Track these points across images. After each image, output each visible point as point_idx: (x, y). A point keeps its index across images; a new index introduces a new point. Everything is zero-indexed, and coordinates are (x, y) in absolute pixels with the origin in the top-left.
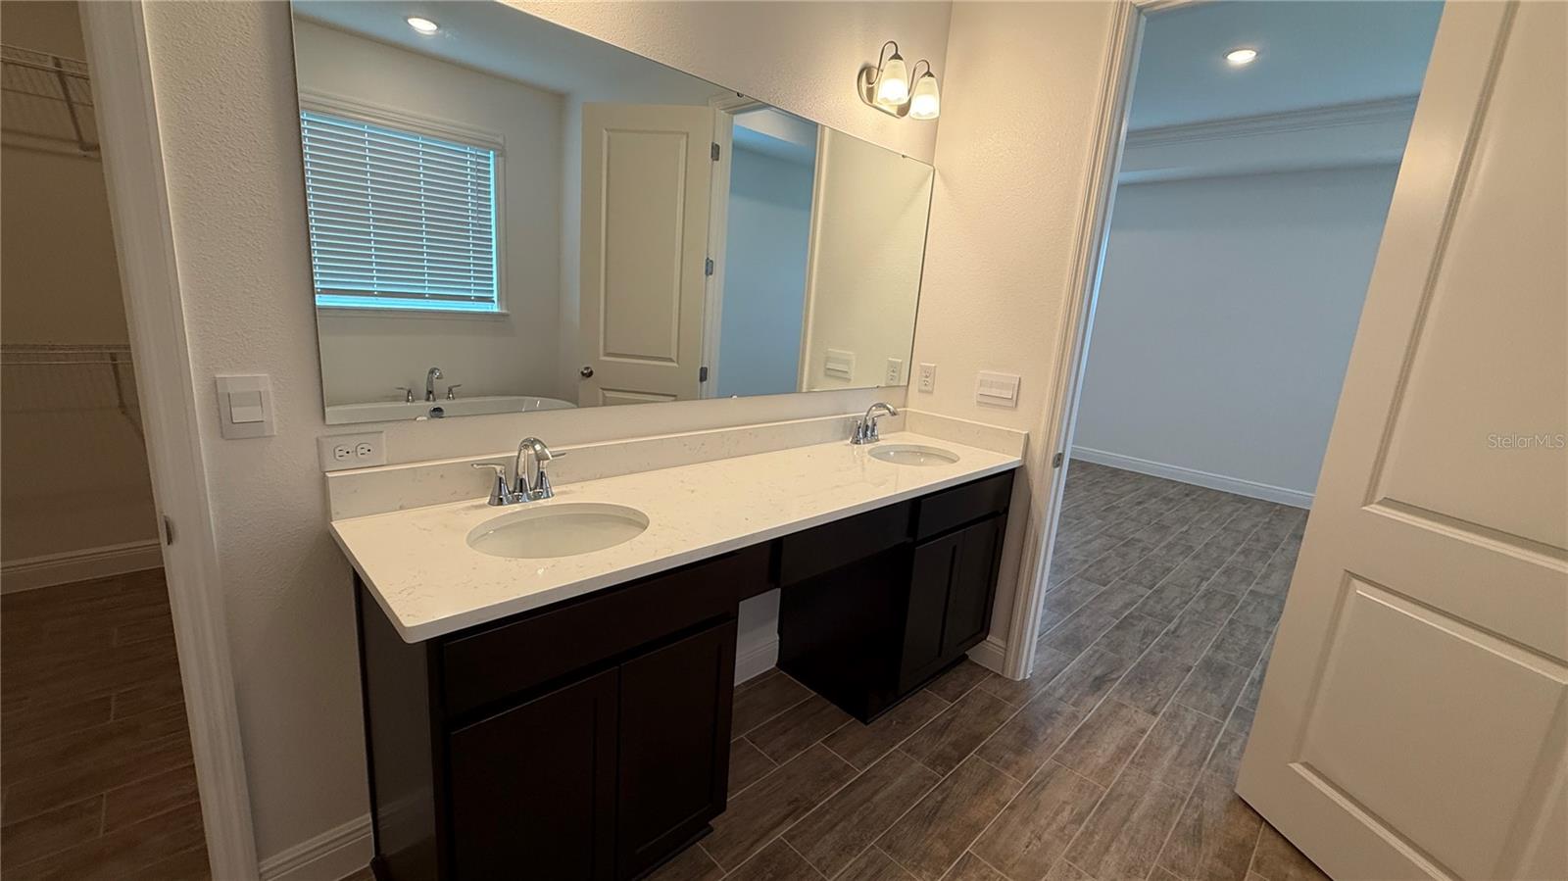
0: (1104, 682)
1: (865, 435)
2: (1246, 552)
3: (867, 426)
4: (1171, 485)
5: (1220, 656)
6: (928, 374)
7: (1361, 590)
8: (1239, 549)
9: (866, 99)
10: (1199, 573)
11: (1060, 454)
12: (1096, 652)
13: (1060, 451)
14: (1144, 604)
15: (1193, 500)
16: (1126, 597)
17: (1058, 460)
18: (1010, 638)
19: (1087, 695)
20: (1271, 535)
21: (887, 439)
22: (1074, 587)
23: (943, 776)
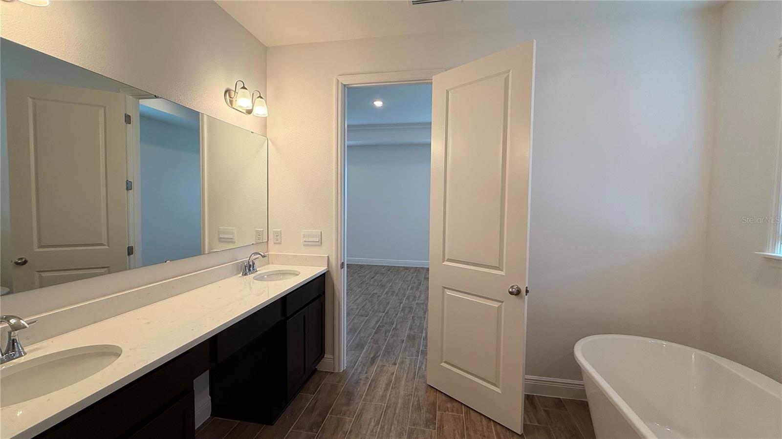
0: (375, 358)
1: (250, 270)
2: (412, 289)
3: (250, 265)
4: (382, 267)
5: (412, 332)
6: (278, 234)
7: (448, 292)
8: (409, 288)
9: (230, 105)
10: (399, 301)
11: (343, 263)
12: (370, 346)
13: (343, 261)
14: (383, 319)
15: (391, 272)
16: (376, 319)
17: (342, 265)
18: (335, 353)
19: (370, 367)
20: (418, 280)
21: (261, 270)
22: (355, 321)
23: (317, 433)
